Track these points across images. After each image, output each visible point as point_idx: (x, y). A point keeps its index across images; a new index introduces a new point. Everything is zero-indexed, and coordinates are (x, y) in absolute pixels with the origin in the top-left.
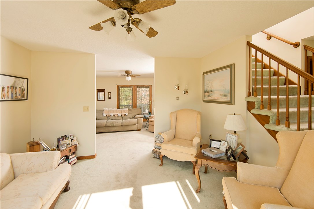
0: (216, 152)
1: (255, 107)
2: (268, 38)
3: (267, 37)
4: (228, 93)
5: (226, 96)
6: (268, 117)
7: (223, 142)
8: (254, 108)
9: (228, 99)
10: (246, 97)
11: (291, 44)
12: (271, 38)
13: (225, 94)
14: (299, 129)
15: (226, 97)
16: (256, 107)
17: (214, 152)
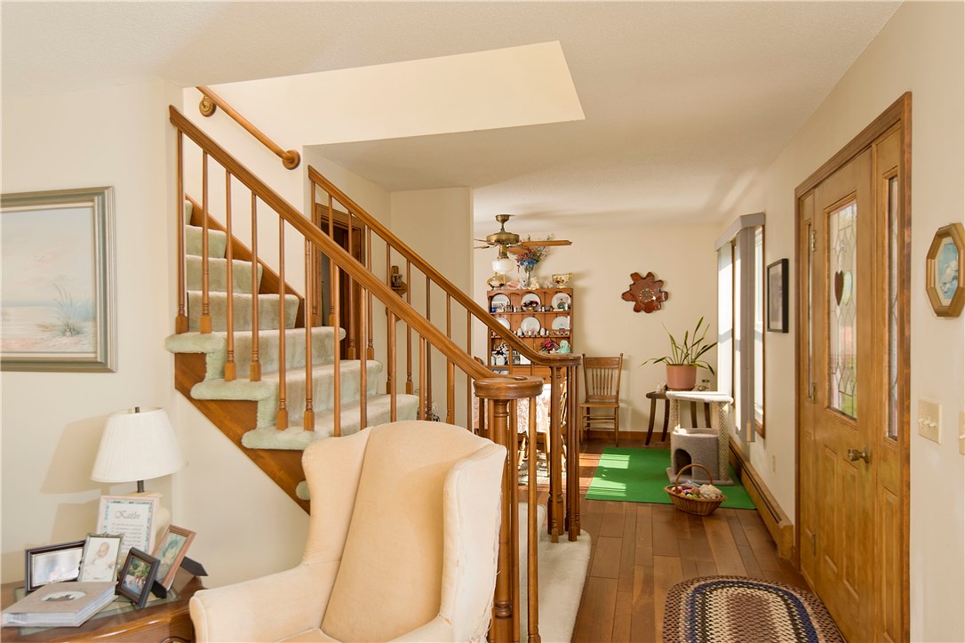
0: (76, 595)
1: (205, 372)
2: (205, 106)
3: (202, 103)
4: (86, 320)
5: (73, 331)
6: (252, 405)
7: (94, 544)
8: (201, 379)
9: (86, 348)
10: (171, 337)
11: (279, 153)
12: (213, 111)
13: (71, 322)
14: (338, 433)
15: (76, 338)
16: (209, 375)
17: (67, 597)
